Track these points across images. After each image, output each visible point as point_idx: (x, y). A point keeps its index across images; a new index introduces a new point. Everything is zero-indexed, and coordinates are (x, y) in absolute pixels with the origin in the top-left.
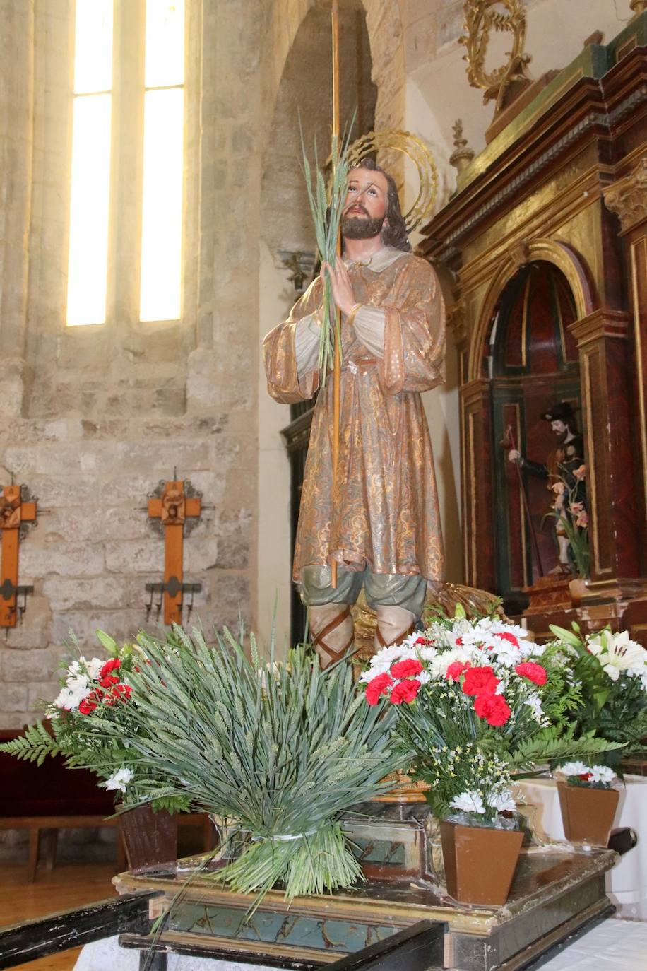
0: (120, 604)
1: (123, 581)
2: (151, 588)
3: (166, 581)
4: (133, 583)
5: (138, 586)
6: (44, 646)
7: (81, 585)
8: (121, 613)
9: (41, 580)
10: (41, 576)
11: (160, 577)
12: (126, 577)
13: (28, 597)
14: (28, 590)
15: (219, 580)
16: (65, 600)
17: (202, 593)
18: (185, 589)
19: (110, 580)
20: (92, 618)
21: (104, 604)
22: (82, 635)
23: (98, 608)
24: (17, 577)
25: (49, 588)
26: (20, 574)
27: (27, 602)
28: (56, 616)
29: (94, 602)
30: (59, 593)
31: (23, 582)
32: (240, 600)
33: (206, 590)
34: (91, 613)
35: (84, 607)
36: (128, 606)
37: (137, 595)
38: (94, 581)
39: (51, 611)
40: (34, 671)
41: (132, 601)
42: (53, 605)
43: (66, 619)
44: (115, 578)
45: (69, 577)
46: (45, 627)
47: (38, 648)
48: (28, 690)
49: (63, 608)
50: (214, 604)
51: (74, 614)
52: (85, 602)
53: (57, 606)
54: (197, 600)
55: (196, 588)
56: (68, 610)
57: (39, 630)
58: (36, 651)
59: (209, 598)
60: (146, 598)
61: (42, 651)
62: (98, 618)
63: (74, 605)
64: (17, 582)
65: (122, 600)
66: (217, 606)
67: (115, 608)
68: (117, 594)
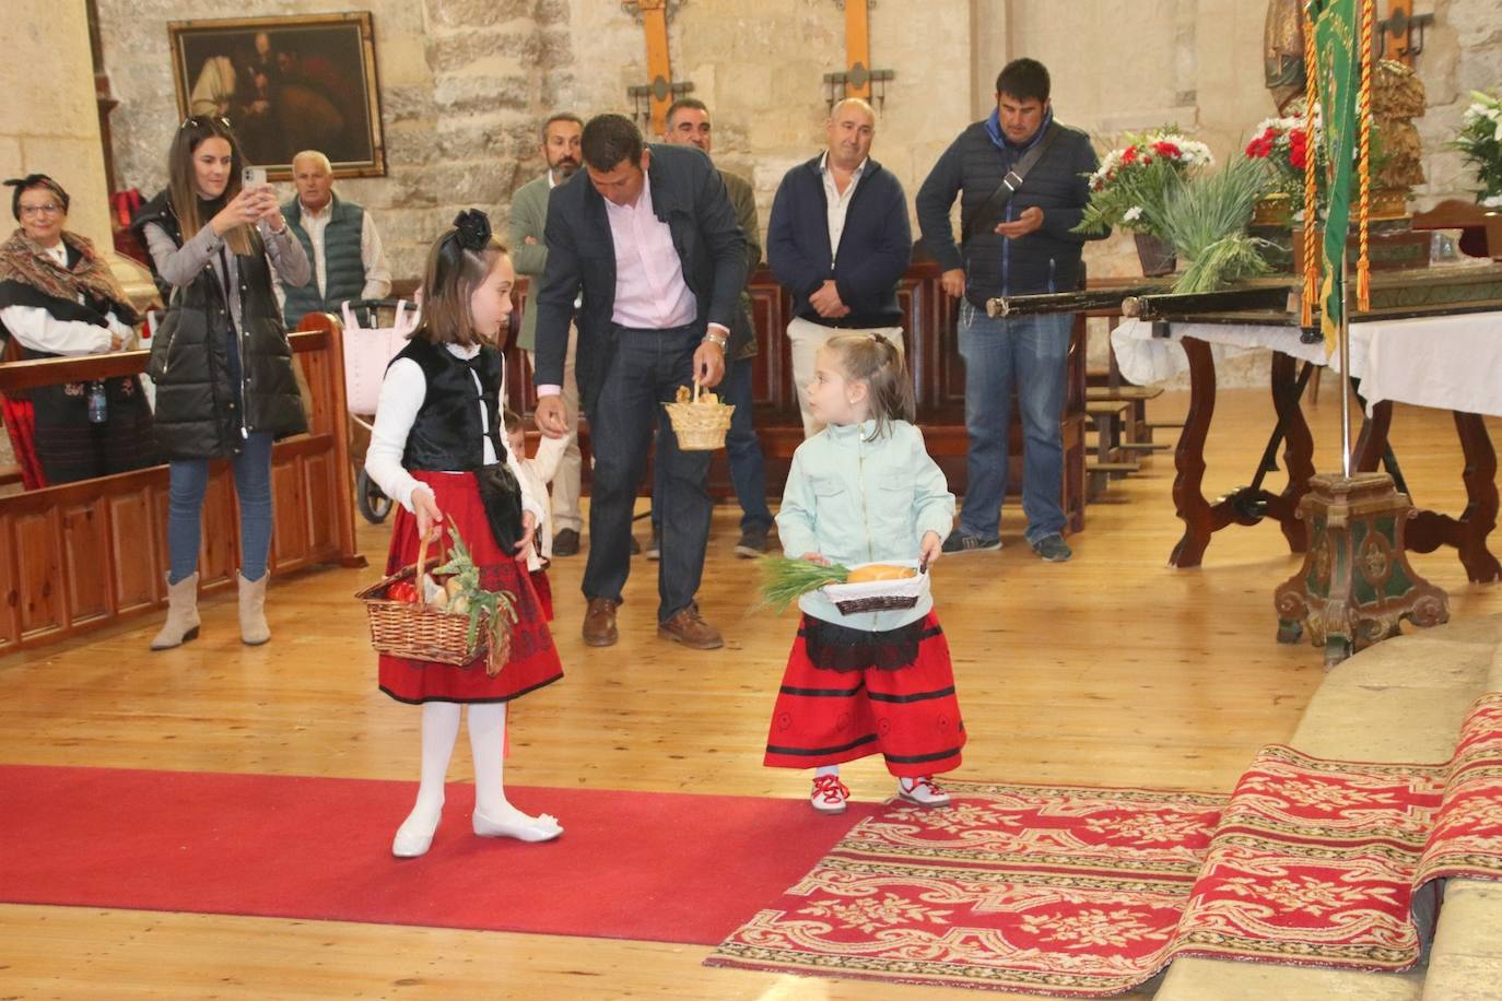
6: (1451, 99)
9: (1443, 3)
13: (1427, 31)
14: (1425, 21)
16: (1480, 30)
25: (1456, 14)
27: (1426, 38)
28: (1466, 56)
30: (1470, 21)
31: (1421, 10)
39: (1459, 48)
40: (1437, 138)
42: (1462, 39)
43: (1480, 58)
46: (1452, 73)
47: (1441, 104)
49: (1477, 42)
51: (1491, 49)
53: (1466, 40)
56: (1483, 44)
57: (1443, 77)
58: (1440, 109)
61: (1448, 108)
63: (1491, 36)
64: (1411, 10)
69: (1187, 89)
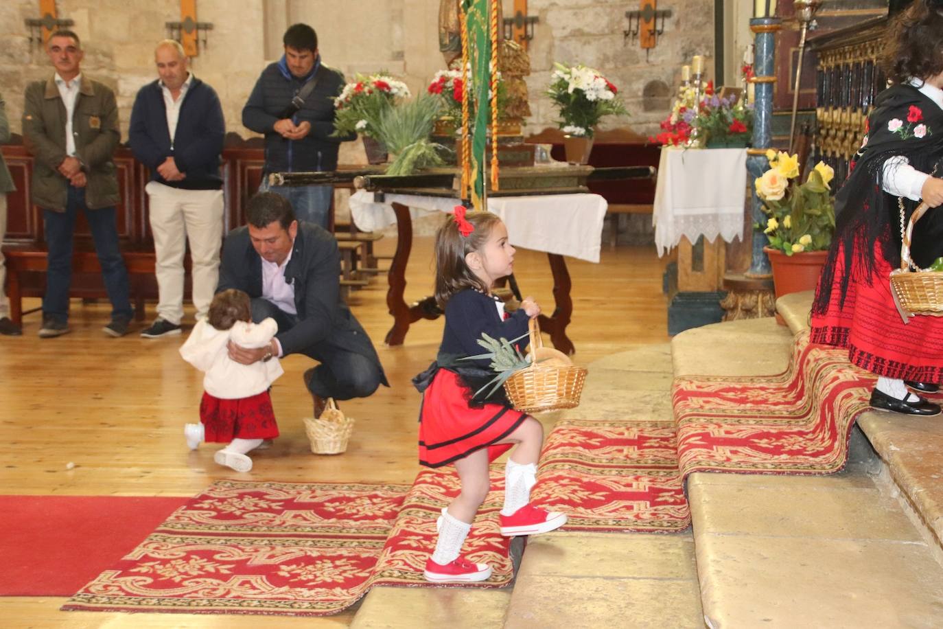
0: (607, 31)
1: (608, 10)
2: (630, 16)
3: (642, 8)
4: (616, 11)
5: (619, 14)
6: (549, 68)
7: (575, 14)
8: (606, 39)
9: (544, 10)
10: (544, 7)
11: (638, 5)
12: (611, 6)
13: (535, 26)
14: (534, 20)
15: (687, 6)
16: (564, 28)
17: (672, 19)
18: (657, 15)
19: (598, 9)
20: (585, 44)
21: (595, 32)
22: (577, 59)
23: (589, 34)
24: (526, 8)
25: (551, 18)
26: (529, 5)
27: (535, 30)
28: (557, 43)
29: (586, 29)
30: (559, 22)
31: (532, 13)
32: (705, 24)
33: (675, 16)
34: (584, 39)
35: (578, 34)
36: (613, 32)
37: (620, 22)
38: (585, 11)
39: (553, 38)
41: (616, 27)
42: (555, 33)
43: (565, 44)
44: (602, 6)
45: (567, 8)
46: (550, 52)
47: (544, 70)
48: (538, 107)
49: (563, 35)
50: (682, 28)
51: (570, 40)
52: (579, 30)
53: (558, 33)
54: (668, 25)
55: (666, 14)
56: (566, 37)
57: (544, 55)
58: (542, 73)
59: (677, 23)
60: (625, 24)
62: (589, 43)
63: (571, 33)
64: (526, 13)
65: (607, 27)
66: (684, 30)
67: (603, 35)
68: (604, 21)
69: (399, 49)
